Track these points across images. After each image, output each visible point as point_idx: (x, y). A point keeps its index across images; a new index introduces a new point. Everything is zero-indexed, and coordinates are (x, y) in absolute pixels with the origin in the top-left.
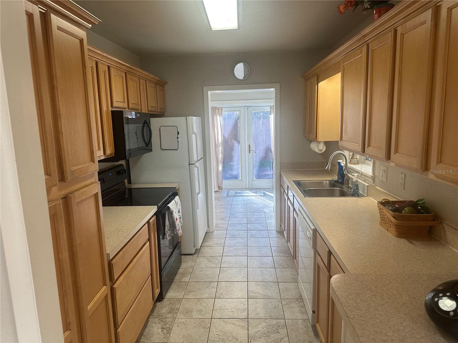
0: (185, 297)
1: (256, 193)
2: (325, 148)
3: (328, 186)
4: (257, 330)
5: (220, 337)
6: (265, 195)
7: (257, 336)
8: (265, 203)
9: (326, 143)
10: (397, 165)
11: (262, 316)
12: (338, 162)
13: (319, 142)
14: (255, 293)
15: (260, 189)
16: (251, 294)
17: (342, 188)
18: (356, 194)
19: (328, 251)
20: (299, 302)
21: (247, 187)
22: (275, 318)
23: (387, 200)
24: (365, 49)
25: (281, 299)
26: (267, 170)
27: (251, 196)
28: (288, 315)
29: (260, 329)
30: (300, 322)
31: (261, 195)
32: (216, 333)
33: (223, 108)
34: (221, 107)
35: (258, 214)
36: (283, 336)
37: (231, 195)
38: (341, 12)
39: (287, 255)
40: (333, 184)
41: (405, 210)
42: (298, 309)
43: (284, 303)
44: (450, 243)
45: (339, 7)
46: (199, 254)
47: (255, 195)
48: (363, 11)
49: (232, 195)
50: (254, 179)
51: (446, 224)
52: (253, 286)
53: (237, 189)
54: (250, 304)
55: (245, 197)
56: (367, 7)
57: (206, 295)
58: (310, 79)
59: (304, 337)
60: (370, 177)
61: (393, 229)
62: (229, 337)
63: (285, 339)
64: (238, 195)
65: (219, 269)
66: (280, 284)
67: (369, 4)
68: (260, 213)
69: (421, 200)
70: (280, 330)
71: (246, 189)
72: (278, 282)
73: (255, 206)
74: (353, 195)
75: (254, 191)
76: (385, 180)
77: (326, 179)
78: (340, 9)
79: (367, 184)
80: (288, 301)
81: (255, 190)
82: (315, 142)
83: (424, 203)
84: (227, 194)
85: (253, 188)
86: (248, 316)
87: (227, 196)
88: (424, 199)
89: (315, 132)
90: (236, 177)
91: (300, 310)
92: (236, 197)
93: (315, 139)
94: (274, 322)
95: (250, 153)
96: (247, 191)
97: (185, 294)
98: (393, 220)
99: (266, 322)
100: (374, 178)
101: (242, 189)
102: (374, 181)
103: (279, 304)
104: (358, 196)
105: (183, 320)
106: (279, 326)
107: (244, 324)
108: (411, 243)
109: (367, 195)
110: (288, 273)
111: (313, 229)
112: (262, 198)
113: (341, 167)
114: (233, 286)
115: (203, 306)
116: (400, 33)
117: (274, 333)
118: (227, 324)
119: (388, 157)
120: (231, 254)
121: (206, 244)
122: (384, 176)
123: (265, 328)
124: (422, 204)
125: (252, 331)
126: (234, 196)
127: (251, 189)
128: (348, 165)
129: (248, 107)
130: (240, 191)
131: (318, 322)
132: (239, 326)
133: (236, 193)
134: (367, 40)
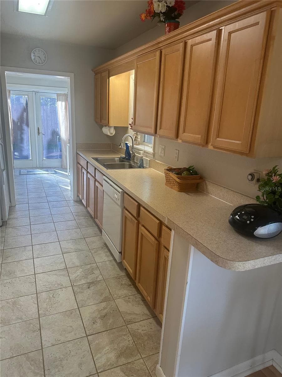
0: (4, 262)
1: (47, 171)
2: (115, 132)
3: (118, 161)
4: (76, 275)
5: (47, 287)
6: (56, 173)
7: (77, 279)
8: (58, 179)
9: (115, 128)
10: (183, 141)
11: (78, 264)
12: (126, 143)
13: (110, 127)
14: (68, 249)
15: (50, 168)
16: (64, 251)
17: (130, 162)
18: (141, 166)
19: (137, 205)
20: (104, 249)
21: (38, 167)
22: (88, 264)
23: (170, 168)
24: (158, 53)
25: (90, 249)
26: (53, 152)
27: (43, 174)
28: (97, 259)
29: (79, 274)
30: (107, 263)
31: (53, 173)
32: (42, 284)
33: (11, 91)
34: (9, 90)
35: (54, 188)
36: (97, 275)
37: (23, 174)
38: (142, 20)
39: (87, 218)
40: (122, 160)
41: (184, 173)
42: (104, 254)
43: (93, 252)
44: (210, 192)
45: (141, 15)
46: (7, 225)
47: (47, 173)
48: (158, 23)
49: (25, 174)
50: (44, 159)
51: (207, 181)
52: (64, 245)
53: (28, 168)
54: (66, 258)
55: (38, 175)
56: (162, 20)
57: (24, 258)
58: (101, 73)
59: (113, 272)
60: (152, 153)
61: (176, 187)
62: (55, 285)
63: (99, 277)
64: (31, 173)
65: (31, 235)
66: (86, 239)
67: (163, 18)
68: (56, 188)
69: (192, 166)
70: (94, 272)
71: (37, 168)
72: (84, 238)
73: (50, 182)
74: (140, 167)
75: (45, 170)
76: (163, 155)
77: (117, 157)
78: (142, 17)
79: (149, 159)
80: (95, 250)
81: (47, 168)
82: (107, 127)
83: (194, 168)
84: (19, 173)
85: (44, 167)
86: (66, 266)
87: (20, 174)
88: (193, 166)
89: (108, 118)
90: (26, 158)
91: (106, 255)
92: (29, 175)
93: (107, 125)
94: (89, 266)
95: (39, 135)
96: (38, 170)
97: (3, 259)
98: (178, 180)
99: (82, 268)
100: (154, 154)
101: (33, 168)
102: (154, 156)
103: (89, 253)
104: (143, 168)
105: (8, 281)
106: (93, 269)
107: (65, 272)
108: (188, 195)
109: (149, 167)
110: (92, 230)
111: (121, 192)
112: (54, 175)
113: (127, 147)
114: (47, 247)
115: (24, 267)
116: (190, 45)
117: (91, 274)
118: (50, 275)
119: (177, 136)
120: (39, 223)
121: (12, 216)
122: (162, 152)
123: (82, 273)
124: (192, 169)
125: (73, 277)
126: (27, 174)
127: (42, 168)
128: (134, 146)
129: (36, 92)
130: (31, 170)
131: (124, 259)
132: (61, 275)
133: (28, 172)
134: (160, 46)
